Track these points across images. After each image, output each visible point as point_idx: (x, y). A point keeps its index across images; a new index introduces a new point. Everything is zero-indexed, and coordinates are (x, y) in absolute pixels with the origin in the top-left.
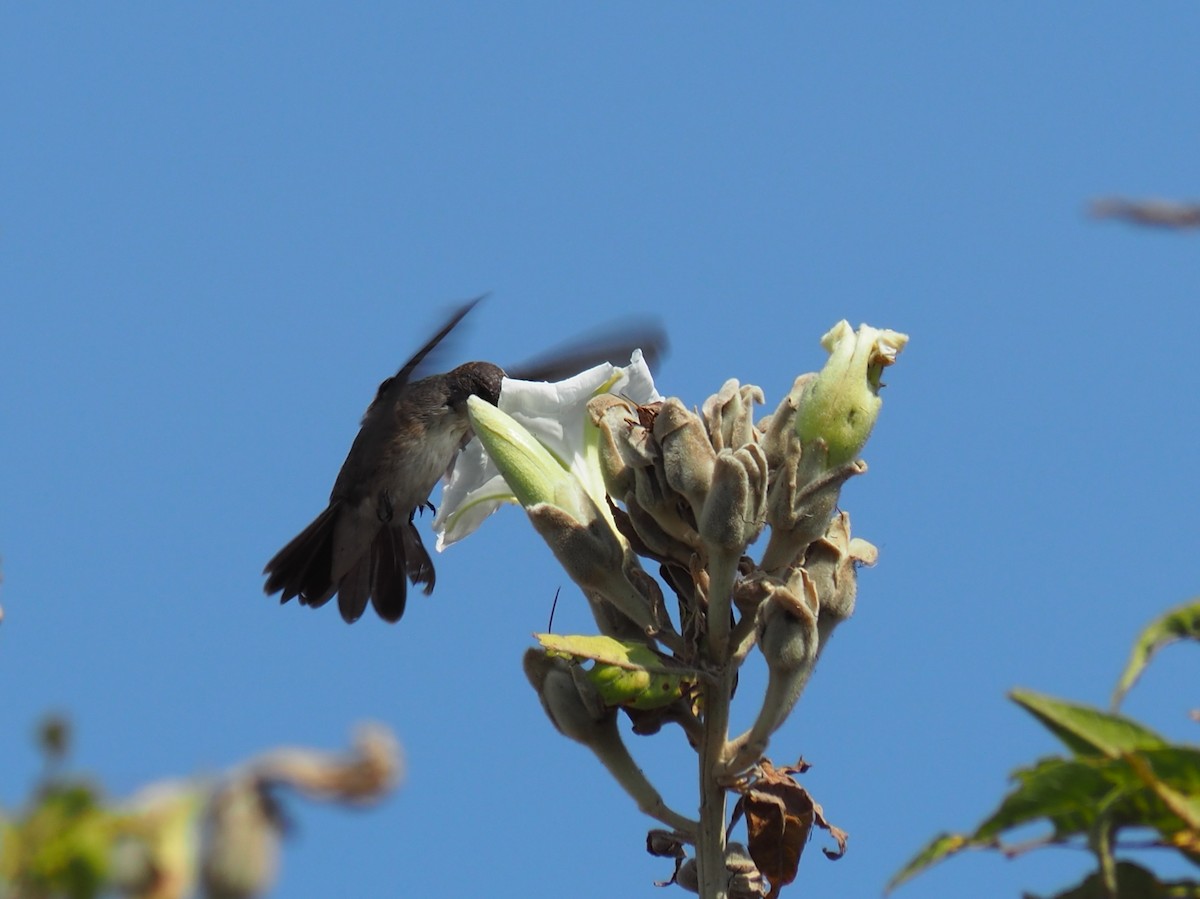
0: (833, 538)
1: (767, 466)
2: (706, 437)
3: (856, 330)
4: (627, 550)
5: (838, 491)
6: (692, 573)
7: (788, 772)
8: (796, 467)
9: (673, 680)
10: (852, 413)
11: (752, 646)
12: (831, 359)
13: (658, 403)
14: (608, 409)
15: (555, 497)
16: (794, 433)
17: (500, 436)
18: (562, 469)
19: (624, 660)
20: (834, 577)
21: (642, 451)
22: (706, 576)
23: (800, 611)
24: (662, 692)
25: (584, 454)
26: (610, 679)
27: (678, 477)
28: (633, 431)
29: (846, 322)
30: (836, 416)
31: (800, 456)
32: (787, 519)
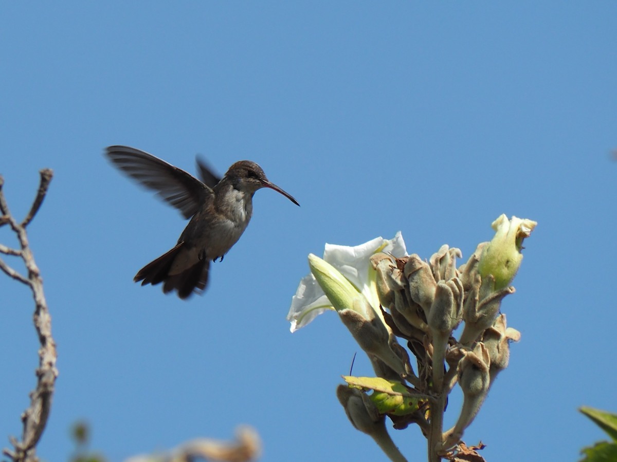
0: (497, 327)
1: (463, 289)
2: (432, 275)
3: (510, 219)
4: (391, 334)
5: (501, 302)
6: (424, 345)
7: (474, 449)
8: (478, 290)
9: (414, 401)
10: (508, 262)
11: (455, 383)
12: (497, 234)
13: (407, 257)
14: (381, 261)
15: (353, 306)
16: (478, 272)
17: (325, 274)
18: (357, 292)
19: (390, 390)
20: (498, 348)
21: (399, 282)
22: (431, 346)
23: (480, 364)
24: (409, 406)
25: (369, 285)
26: (382, 400)
27: (417, 295)
28: (394, 272)
29: (504, 215)
30: (499, 263)
31: (480, 284)
32: (474, 317)
